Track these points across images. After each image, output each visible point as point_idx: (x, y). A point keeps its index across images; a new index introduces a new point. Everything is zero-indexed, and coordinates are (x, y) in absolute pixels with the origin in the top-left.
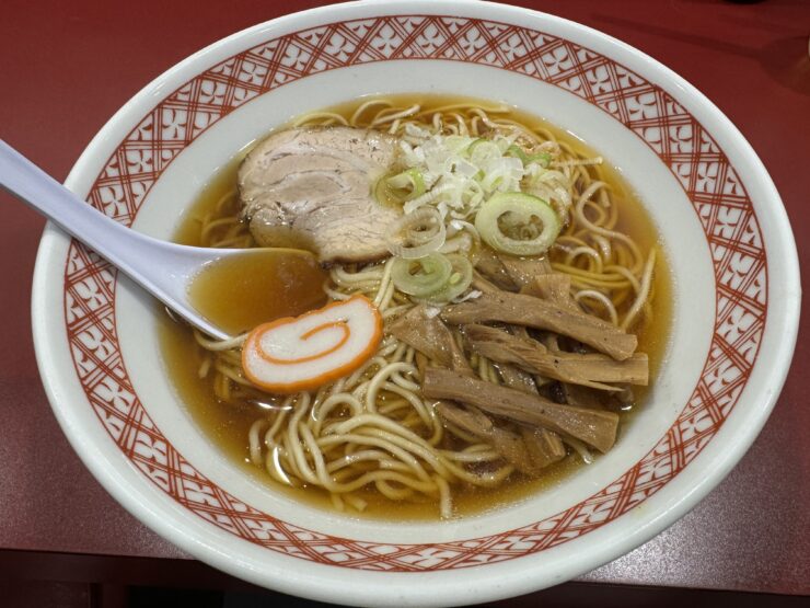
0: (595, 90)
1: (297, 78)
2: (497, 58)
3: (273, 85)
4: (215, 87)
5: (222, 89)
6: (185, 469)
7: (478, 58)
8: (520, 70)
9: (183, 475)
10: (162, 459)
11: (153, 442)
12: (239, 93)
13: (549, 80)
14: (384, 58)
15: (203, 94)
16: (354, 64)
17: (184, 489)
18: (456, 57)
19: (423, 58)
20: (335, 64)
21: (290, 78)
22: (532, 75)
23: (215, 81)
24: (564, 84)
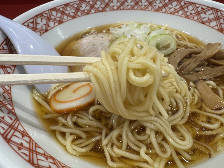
0: (188, 14)
1: (85, 15)
2: (152, 8)
3: (77, 16)
4: (57, 14)
5: (59, 15)
6: (39, 150)
7: (146, 8)
8: (160, 11)
9: (37, 153)
10: (26, 145)
11: (23, 137)
12: (65, 17)
13: (171, 13)
14: (114, 10)
15: (53, 15)
16: (104, 11)
17: (37, 159)
18: (138, 9)
19: (127, 9)
20: (97, 11)
21: (83, 15)
22: (165, 12)
23: (57, 12)
24: (176, 14)
